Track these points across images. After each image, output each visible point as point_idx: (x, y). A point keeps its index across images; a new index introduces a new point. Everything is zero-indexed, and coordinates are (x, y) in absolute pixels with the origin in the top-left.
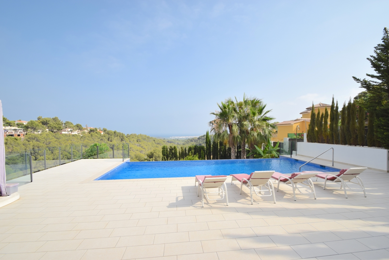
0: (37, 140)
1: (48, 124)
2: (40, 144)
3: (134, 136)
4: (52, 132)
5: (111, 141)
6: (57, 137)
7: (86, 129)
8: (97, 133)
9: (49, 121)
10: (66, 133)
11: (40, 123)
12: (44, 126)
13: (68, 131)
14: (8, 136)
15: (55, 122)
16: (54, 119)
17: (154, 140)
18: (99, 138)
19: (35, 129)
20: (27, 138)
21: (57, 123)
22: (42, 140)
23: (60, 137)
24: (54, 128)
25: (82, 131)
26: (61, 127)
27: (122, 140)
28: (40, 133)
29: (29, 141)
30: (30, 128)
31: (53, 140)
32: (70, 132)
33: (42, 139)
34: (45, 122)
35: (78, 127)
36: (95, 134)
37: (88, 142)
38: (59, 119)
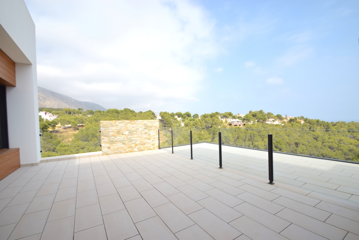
0: (252, 130)
1: (257, 116)
5: (313, 131)
6: (265, 127)
7: (286, 118)
8: (297, 122)
9: (257, 114)
10: (269, 122)
11: (251, 116)
12: (254, 118)
13: (271, 121)
14: (234, 125)
15: (261, 114)
16: (260, 112)
18: (300, 128)
19: (249, 121)
23: (267, 127)
24: (261, 119)
25: (282, 121)
26: (265, 118)
28: (252, 123)
29: (247, 130)
30: (246, 120)
32: (272, 122)
33: (254, 128)
34: (254, 115)
35: (278, 117)
36: (295, 124)
37: (290, 132)
38: (264, 111)
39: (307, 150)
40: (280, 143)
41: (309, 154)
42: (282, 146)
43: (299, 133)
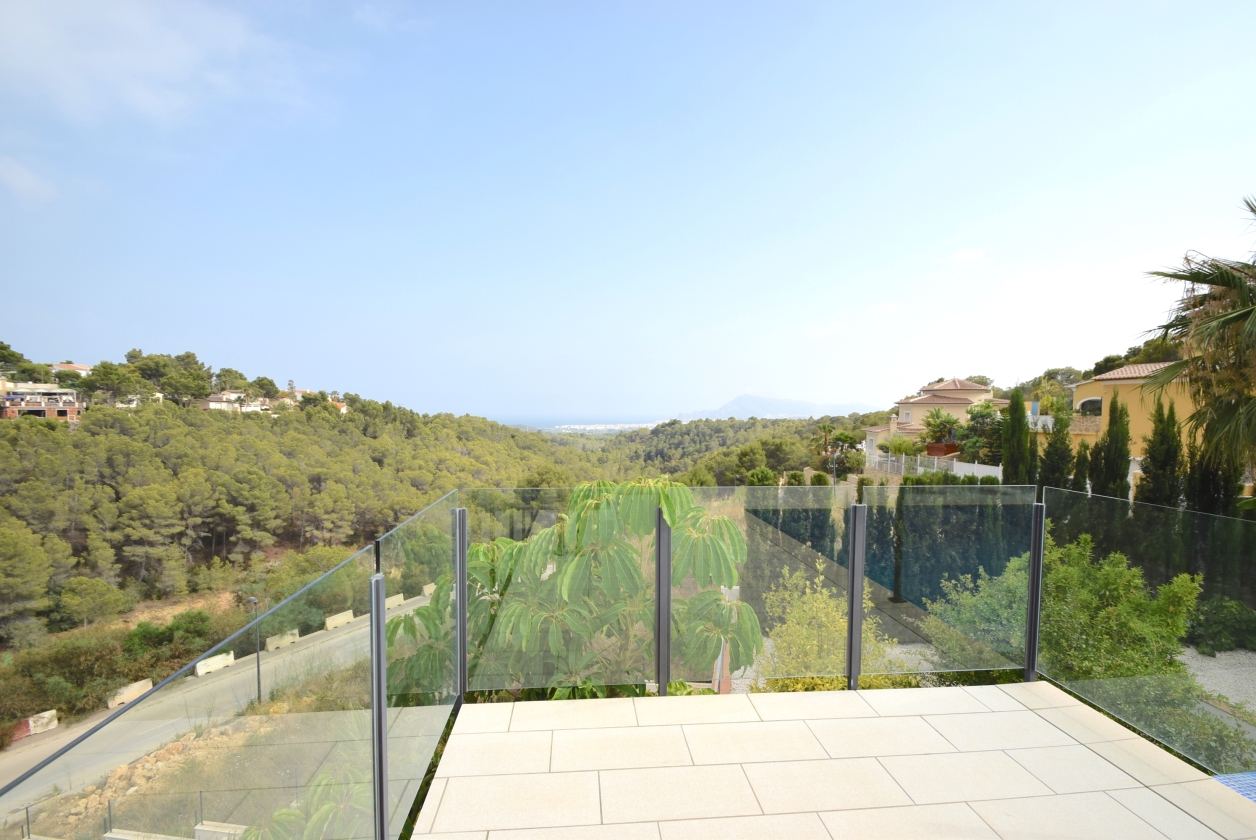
0: (124, 431)
1: (162, 375)
2: (135, 444)
3: (448, 422)
4: (173, 405)
5: (375, 438)
6: (194, 421)
7: (291, 395)
8: (325, 408)
9: (165, 366)
10: (224, 406)
11: (134, 372)
12: (150, 383)
13: (229, 401)
14: (24, 414)
15: (185, 369)
16: (183, 360)
17: (513, 437)
18: (334, 428)
19: (117, 392)
20: (87, 422)
21: (191, 374)
22: (140, 429)
23: (202, 421)
24: (182, 390)
25: (276, 403)
26: (207, 386)
27: (410, 434)
28: (133, 405)
29: (93, 434)
30: (99, 388)
31: (179, 430)
32: (237, 405)
33: (140, 426)
34: (150, 369)
35: (261, 387)
36: (319, 412)
37: (297, 440)
38: (200, 359)
39: (348, 498)
40: (248, 482)
41: (354, 510)
42: (256, 492)
43: (329, 443)
